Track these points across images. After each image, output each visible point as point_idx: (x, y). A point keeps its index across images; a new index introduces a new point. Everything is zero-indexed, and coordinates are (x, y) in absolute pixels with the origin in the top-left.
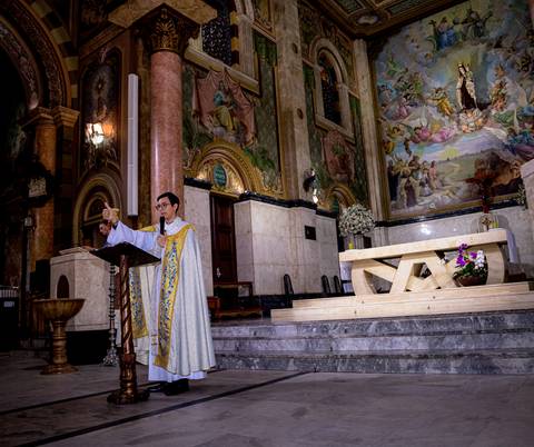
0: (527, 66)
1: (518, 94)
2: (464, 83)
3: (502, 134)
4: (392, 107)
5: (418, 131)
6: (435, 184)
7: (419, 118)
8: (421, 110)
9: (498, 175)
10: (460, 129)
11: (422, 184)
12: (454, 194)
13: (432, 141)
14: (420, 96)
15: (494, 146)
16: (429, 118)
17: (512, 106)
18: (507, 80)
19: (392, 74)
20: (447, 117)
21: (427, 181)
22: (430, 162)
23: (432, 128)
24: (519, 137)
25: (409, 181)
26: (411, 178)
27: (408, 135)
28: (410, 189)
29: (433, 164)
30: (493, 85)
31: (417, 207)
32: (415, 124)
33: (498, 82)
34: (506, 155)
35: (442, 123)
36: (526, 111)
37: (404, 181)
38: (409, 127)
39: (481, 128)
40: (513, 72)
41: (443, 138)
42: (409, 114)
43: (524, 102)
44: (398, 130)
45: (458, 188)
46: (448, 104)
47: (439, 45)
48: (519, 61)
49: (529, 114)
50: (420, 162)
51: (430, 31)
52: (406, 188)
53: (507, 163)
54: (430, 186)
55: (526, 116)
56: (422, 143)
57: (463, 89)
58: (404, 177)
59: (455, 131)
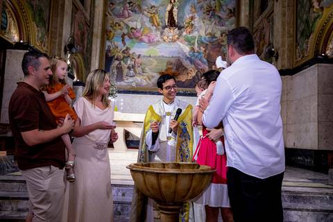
0: (209, 11)
1: (201, 27)
2: (172, 8)
3: (187, 49)
4: (118, 7)
5: (133, 31)
6: (139, 70)
7: (136, 22)
8: (138, 17)
9: (179, 74)
10: (162, 38)
11: (129, 68)
12: (150, 80)
13: (141, 40)
14: (139, 7)
15: (180, 56)
16: (143, 24)
17: (195, 34)
18: (196, 16)
20: (155, 27)
21: (133, 67)
22: (138, 54)
23: (143, 31)
24: (196, 54)
25: (120, 63)
26: (122, 62)
27: (125, 31)
28: (120, 69)
29: (139, 56)
30: (188, 16)
31: (122, 83)
32: (132, 25)
33: (191, 15)
34: (186, 63)
35: (150, 30)
36: (203, 39)
37: (117, 62)
38: (127, 26)
39: (175, 41)
40: (201, 12)
41: (149, 40)
42: (129, 17)
43: (203, 33)
44: (119, 25)
45: (153, 77)
46: (157, 18)
48: (205, 6)
49: (205, 42)
50: (131, 52)
52: (117, 68)
53: (186, 68)
54: (134, 71)
55: (202, 43)
56: (134, 40)
57: (171, 13)
58: (117, 59)
59: (158, 38)
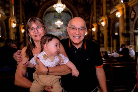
0: (65, 24)
1: (64, 28)
3: (61, 33)
13: (52, 32)
14: (51, 24)
16: (52, 28)
17: (63, 30)
19: (47, 20)
20: (55, 29)
32: (50, 28)
34: (61, 36)
36: (65, 31)
38: (49, 29)
39: (59, 31)
46: (55, 27)
47: (55, 18)
51: (54, 15)
59: (55, 31)
